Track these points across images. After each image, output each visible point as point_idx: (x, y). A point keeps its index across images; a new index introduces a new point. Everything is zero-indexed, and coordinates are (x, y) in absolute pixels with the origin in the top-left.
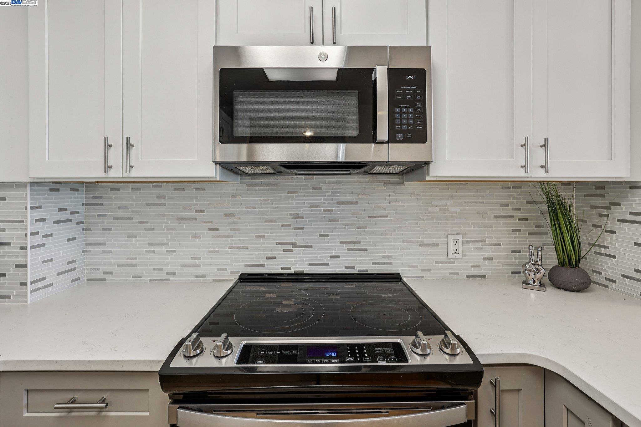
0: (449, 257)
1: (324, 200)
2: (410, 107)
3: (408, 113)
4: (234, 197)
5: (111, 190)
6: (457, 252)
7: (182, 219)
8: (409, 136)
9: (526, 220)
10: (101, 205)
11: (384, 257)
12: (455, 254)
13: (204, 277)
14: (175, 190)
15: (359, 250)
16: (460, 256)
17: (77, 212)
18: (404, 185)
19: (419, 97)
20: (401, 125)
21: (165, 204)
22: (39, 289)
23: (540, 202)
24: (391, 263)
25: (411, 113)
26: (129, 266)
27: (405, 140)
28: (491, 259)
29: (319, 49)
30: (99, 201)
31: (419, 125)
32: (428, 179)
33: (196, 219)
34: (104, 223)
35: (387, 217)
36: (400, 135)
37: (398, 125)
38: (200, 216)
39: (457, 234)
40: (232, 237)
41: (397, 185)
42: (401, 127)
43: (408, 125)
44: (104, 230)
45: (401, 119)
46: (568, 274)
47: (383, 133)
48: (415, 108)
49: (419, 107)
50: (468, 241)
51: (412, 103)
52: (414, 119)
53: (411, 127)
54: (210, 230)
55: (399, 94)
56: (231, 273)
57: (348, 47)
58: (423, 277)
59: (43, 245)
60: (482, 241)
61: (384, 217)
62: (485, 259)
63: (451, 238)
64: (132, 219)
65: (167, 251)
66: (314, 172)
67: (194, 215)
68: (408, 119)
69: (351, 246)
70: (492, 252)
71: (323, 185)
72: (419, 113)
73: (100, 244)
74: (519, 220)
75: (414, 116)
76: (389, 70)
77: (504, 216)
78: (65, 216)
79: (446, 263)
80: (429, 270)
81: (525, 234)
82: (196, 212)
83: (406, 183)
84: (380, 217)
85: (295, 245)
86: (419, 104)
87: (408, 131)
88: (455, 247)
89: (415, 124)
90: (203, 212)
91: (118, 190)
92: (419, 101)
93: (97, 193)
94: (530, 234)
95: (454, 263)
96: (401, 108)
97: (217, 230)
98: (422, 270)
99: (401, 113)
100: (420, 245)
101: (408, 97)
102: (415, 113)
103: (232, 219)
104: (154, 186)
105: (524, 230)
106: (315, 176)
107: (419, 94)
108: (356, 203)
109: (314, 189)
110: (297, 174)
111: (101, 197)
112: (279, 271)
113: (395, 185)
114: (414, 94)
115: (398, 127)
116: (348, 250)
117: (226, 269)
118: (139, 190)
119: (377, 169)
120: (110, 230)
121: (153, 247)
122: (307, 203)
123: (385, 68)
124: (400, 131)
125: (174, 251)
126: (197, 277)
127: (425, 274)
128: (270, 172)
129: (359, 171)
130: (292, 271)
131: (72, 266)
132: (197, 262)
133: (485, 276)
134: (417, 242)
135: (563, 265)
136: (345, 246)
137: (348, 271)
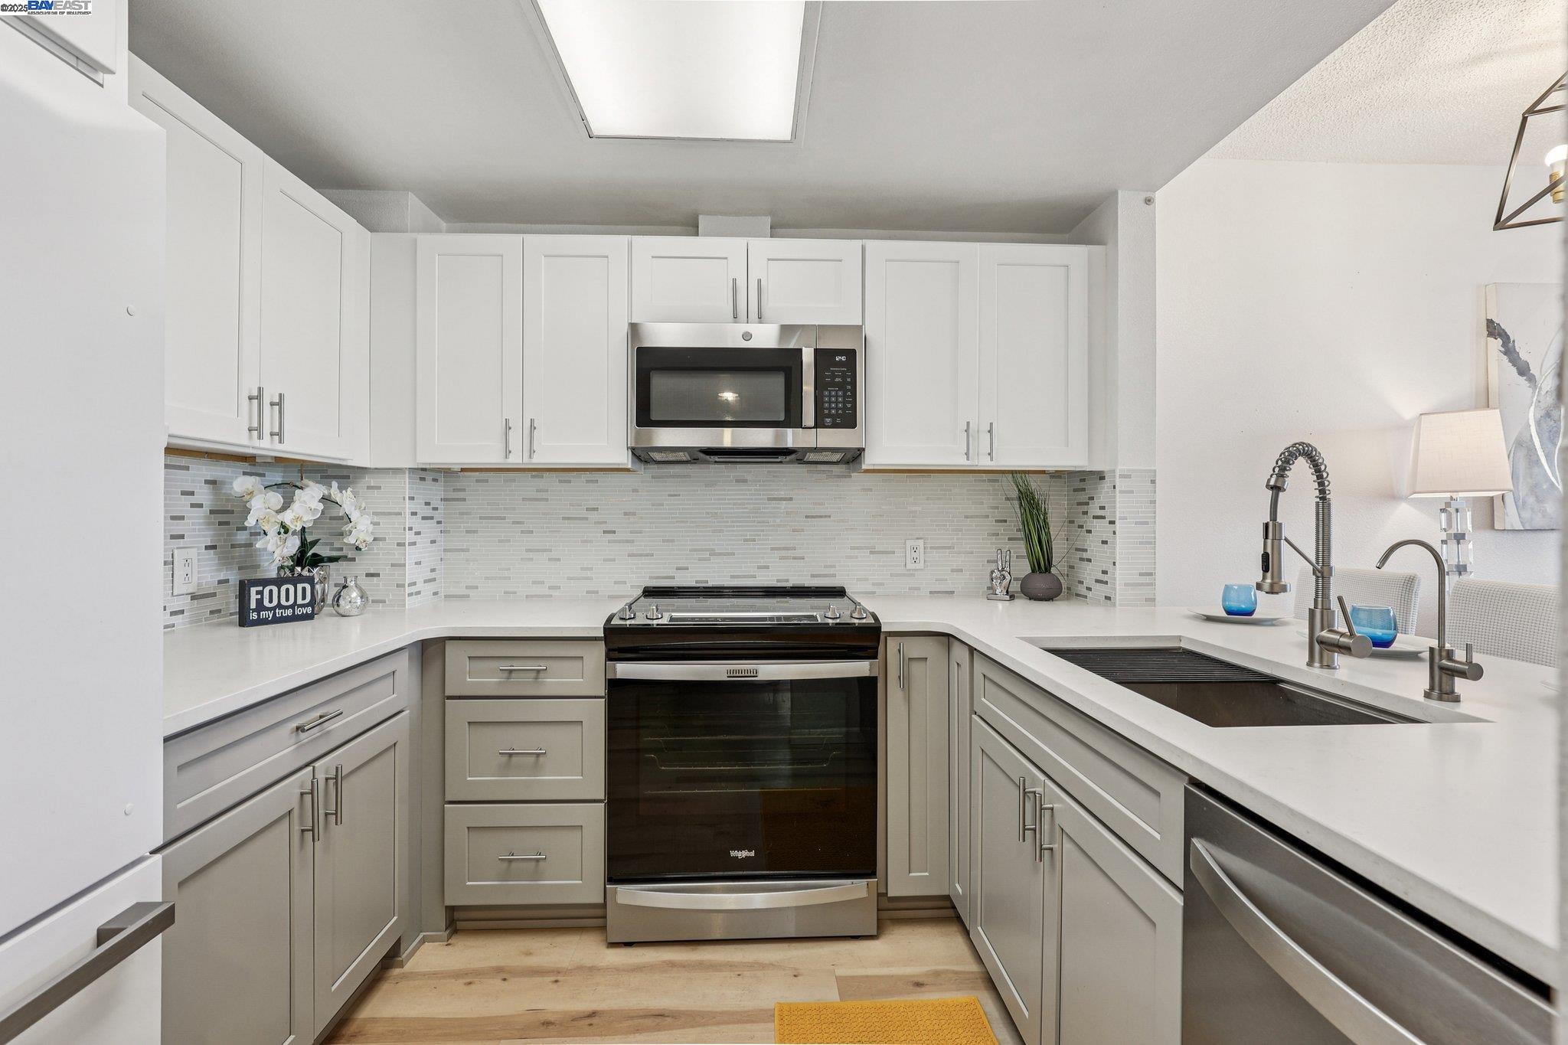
0: (908, 567)
1: (750, 495)
2: (840, 390)
3: (837, 396)
4: (635, 491)
5: (477, 481)
6: (917, 561)
7: (569, 518)
8: (838, 420)
9: (1005, 521)
10: (465, 500)
11: (826, 567)
12: (915, 565)
13: (597, 592)
14: (560, 481)
15: (794, 558)
16: (920, 566)
18: (851, 476)
19: (849, 380)
20: (830, 409)
21: (547, 500)
22: (412, 594)
23: (1012, 499)
24: (834, 576)
25: (840, 396)
26: (500, 578)
27: (834, 426)
28: (961, 570)
29: (744, 327)
30: (461, 495)
31: (848, 409)
32: (864, 467)
33: (587, 519)
34: (468, 523)
35: (830, 517)
36: (828, 420)
37: (826, 409)
38: (593, 516)
39: (917, 539)
40: (633, 541)
41: (845, 477)
42: (830, 412)
43: (837, 409)
44: (467, 532)
45: (830, 402)
46: (1041, 583)
47: (809, 415)
48: (845, 391)
49: (849, 390)
50: (931, 548)
51: (842, 386)
52: (844, 402)
53: (840, 412)
54: (605, 532)
55: (828, 376)
56: (632, 587)
57: (782, 325)
58: (875, 593)
59: (416, 543)
60: (949, 548)
61: (826, 516)
62: (953, 571)
63: (909, 543)
64: (504, 518)
65: (550, 560)
66: (738, 460)
67: (584, 514)
68: (837, 402)
69: (784, 553)
70: (962, 561)
71: (749, 477)
72: (849, 397)
73: (463, 550)
74: (997, 521)
75: (844, 399)
76: (816, 350)
77: (977, 516)
79: (904, 575)
80: (882, 584)
81: (1005, 539)
82: (587, 509)
83: (852, 474)
84: (821, 517)
85: (713, 553)
86: (849, 387)
87: (838, 415)
88: (915, 555)
89: (844, 408)
90: (596, 509)
91: (487, 481)
92: (849, 383)
93: (458, 485)
94: (1010, 539)
95: (914, 575)
96: (830, 391)
97: (614, 532)
98: (873, 584)
99: (830, 396)
100: (871, 553)
101: (837, 380)
102: (844, 396)
103: (632, 519)
104: (533, 477)
105: (1002, 534)
106: (739, 466)
107: (849, 376)
108: (791, 499)
109: (737, 481)
110: (716, 462)
111: (464, 490)
112: (694, 584)
113: (839, 477)
114: (844, 377)
115: (826, 412)
116: (781, 558)
117: (625, 583)
118: (514, 481)
119: (811, 457)
120: (475, 532)
121: (531, 555)
122: (729, 499)
123: (812, 350)
124: (829, 415)
125: (559, 560)
126: (588, 592)
127: (878, 589)
128: (684, 459)
129: (789, 458)
130: (710, 584)
132: (589, 574)
133: (953, 592)
134: (867, 548)
135: (1033, 571)
136: (777, 554)
137: (779, 585)
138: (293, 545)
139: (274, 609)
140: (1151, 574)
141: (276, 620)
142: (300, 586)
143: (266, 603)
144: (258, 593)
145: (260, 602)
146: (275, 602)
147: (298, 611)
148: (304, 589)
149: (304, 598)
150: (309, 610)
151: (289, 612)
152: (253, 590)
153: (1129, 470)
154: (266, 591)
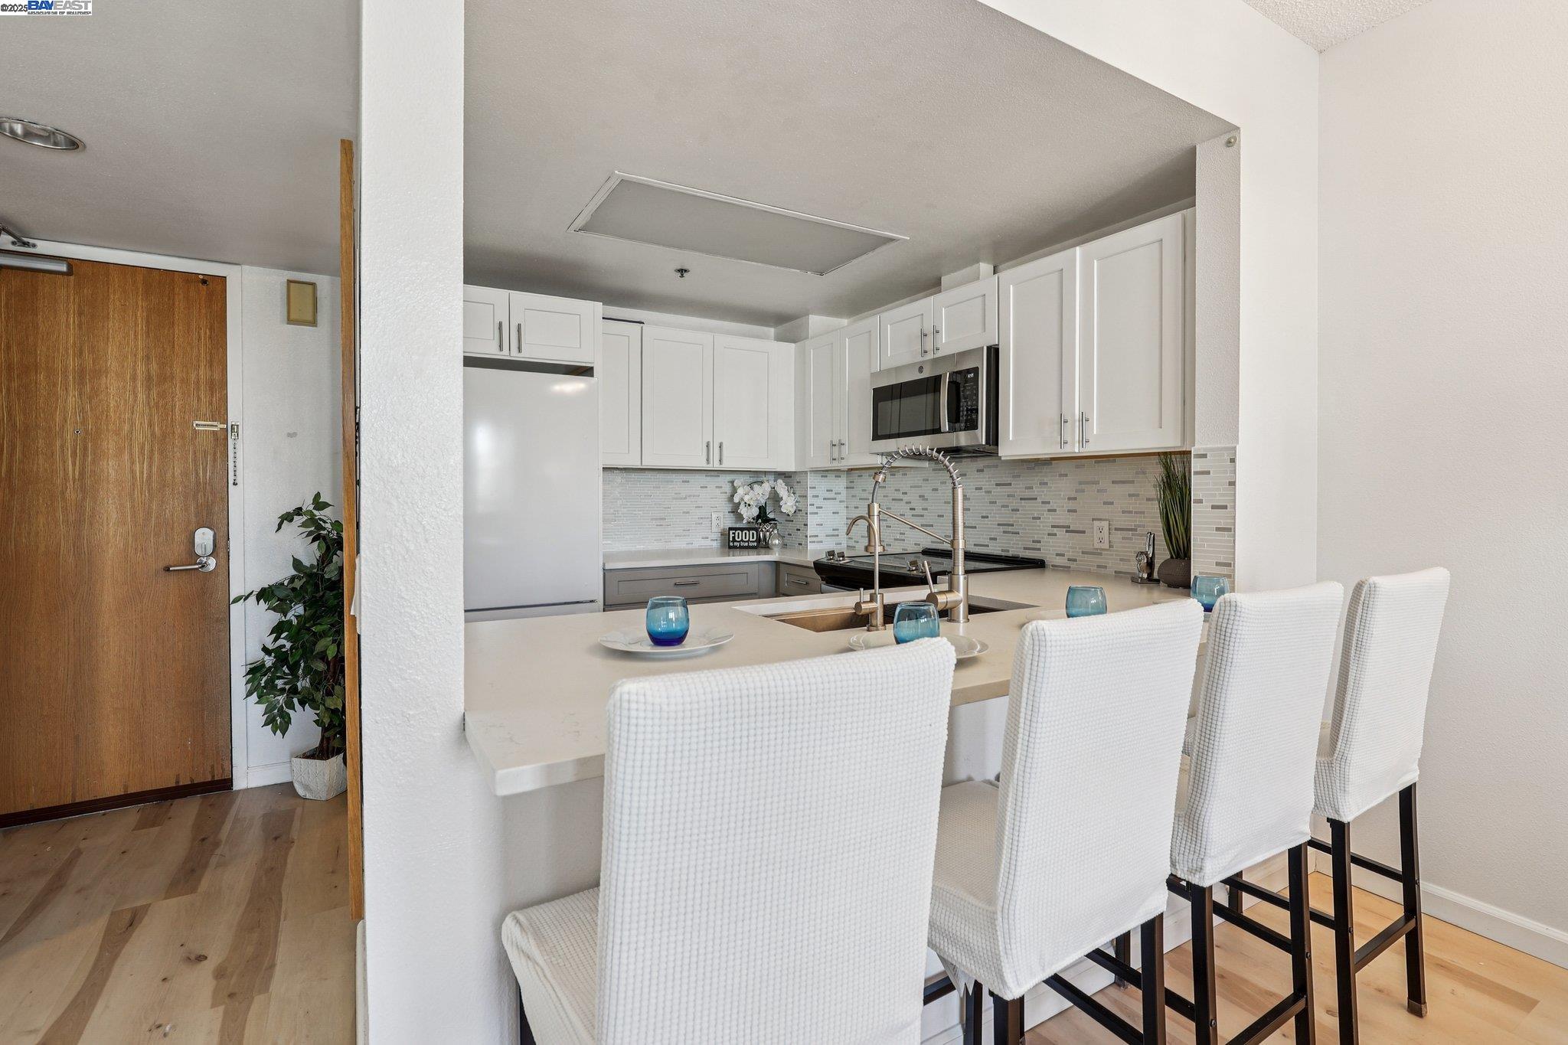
6: (1102, 541)
11: (1034, 542)
12: (1101, 544)
15: (1013, 533)
16: (1106, 546)
17: (840, 493)
22: (814, 542)
35: (1036, 499)
39: (1102, 520)
40: (923, 516)
50: (1116, 529)
58: (1069, 567)
59: (817, 513)
63: (1096, 524)
64: (868, 499)
69: (1010, 529)
78: (832, 495)
79: (1093, 553)
80: (1075, 560)
88: (1100, 535)
95: (1101, 554)
97: (914, 509)
98: (1069, 560)
100: (1067, 531)
116: (1004, 532)
117: (919, 544)
127: (1073, 565)
131: (836, 533)
134: (1063, 527)
135: (1172, 557)
136: (1002, 529)
137: (1003, 554)
138: (755, 512)
139: (739, 542)
140: (1229, 565)
141: (741, 547)
142: (751, 532)
143: (736, 539)
144: (733, 533)
145: (734, 538)
146: (740, 539)
147: (751, 544)
148: (753, 533)
149: (753, 538)
150: (755, 544)
151: (746, 544)
152: (731, 532)
153: (1204, 449)
154: (737, 534)
